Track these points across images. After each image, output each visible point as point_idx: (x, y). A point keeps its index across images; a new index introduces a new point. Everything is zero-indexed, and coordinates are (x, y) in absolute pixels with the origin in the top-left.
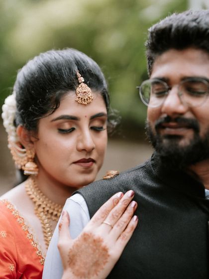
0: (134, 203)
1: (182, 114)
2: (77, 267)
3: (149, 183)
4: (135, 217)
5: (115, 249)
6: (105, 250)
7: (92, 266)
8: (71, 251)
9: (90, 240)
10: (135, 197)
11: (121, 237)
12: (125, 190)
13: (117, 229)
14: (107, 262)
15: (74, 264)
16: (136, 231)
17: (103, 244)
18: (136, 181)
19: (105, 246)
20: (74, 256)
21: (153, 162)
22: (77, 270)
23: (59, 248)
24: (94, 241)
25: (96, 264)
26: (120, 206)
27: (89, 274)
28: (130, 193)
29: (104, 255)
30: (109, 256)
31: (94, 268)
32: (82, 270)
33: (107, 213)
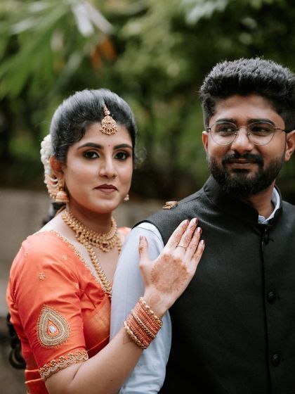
0: (199, 228)
1: (249, 151)
2: (160, 284)
3: (208, 211)
4: (202, 241)
5: (192, 268)
6: (184, 268)
7: (173, 283)
8: (153, 270)
9: (170, 261)
10: (199, 224)
11: (194, 258)
12: (190, 218)
13: (190, 251)
14: (185, 279)
15: (157, 281)
16: (205, 252)
17: (182, 264)
18: (195, 210)
19: (184, 266)
20: (156, 274)
21: (207, 193)
22: (161, 286)
23: (141, 268)
24: (175, 261)
25: (177, 280)
26: (189, 231)
27: (171, 289)
28: (194, 220)
29: (183, 273)
30: (187, 273)
31: (175, 284)
32: (166, 286)
33: (179, 237)
